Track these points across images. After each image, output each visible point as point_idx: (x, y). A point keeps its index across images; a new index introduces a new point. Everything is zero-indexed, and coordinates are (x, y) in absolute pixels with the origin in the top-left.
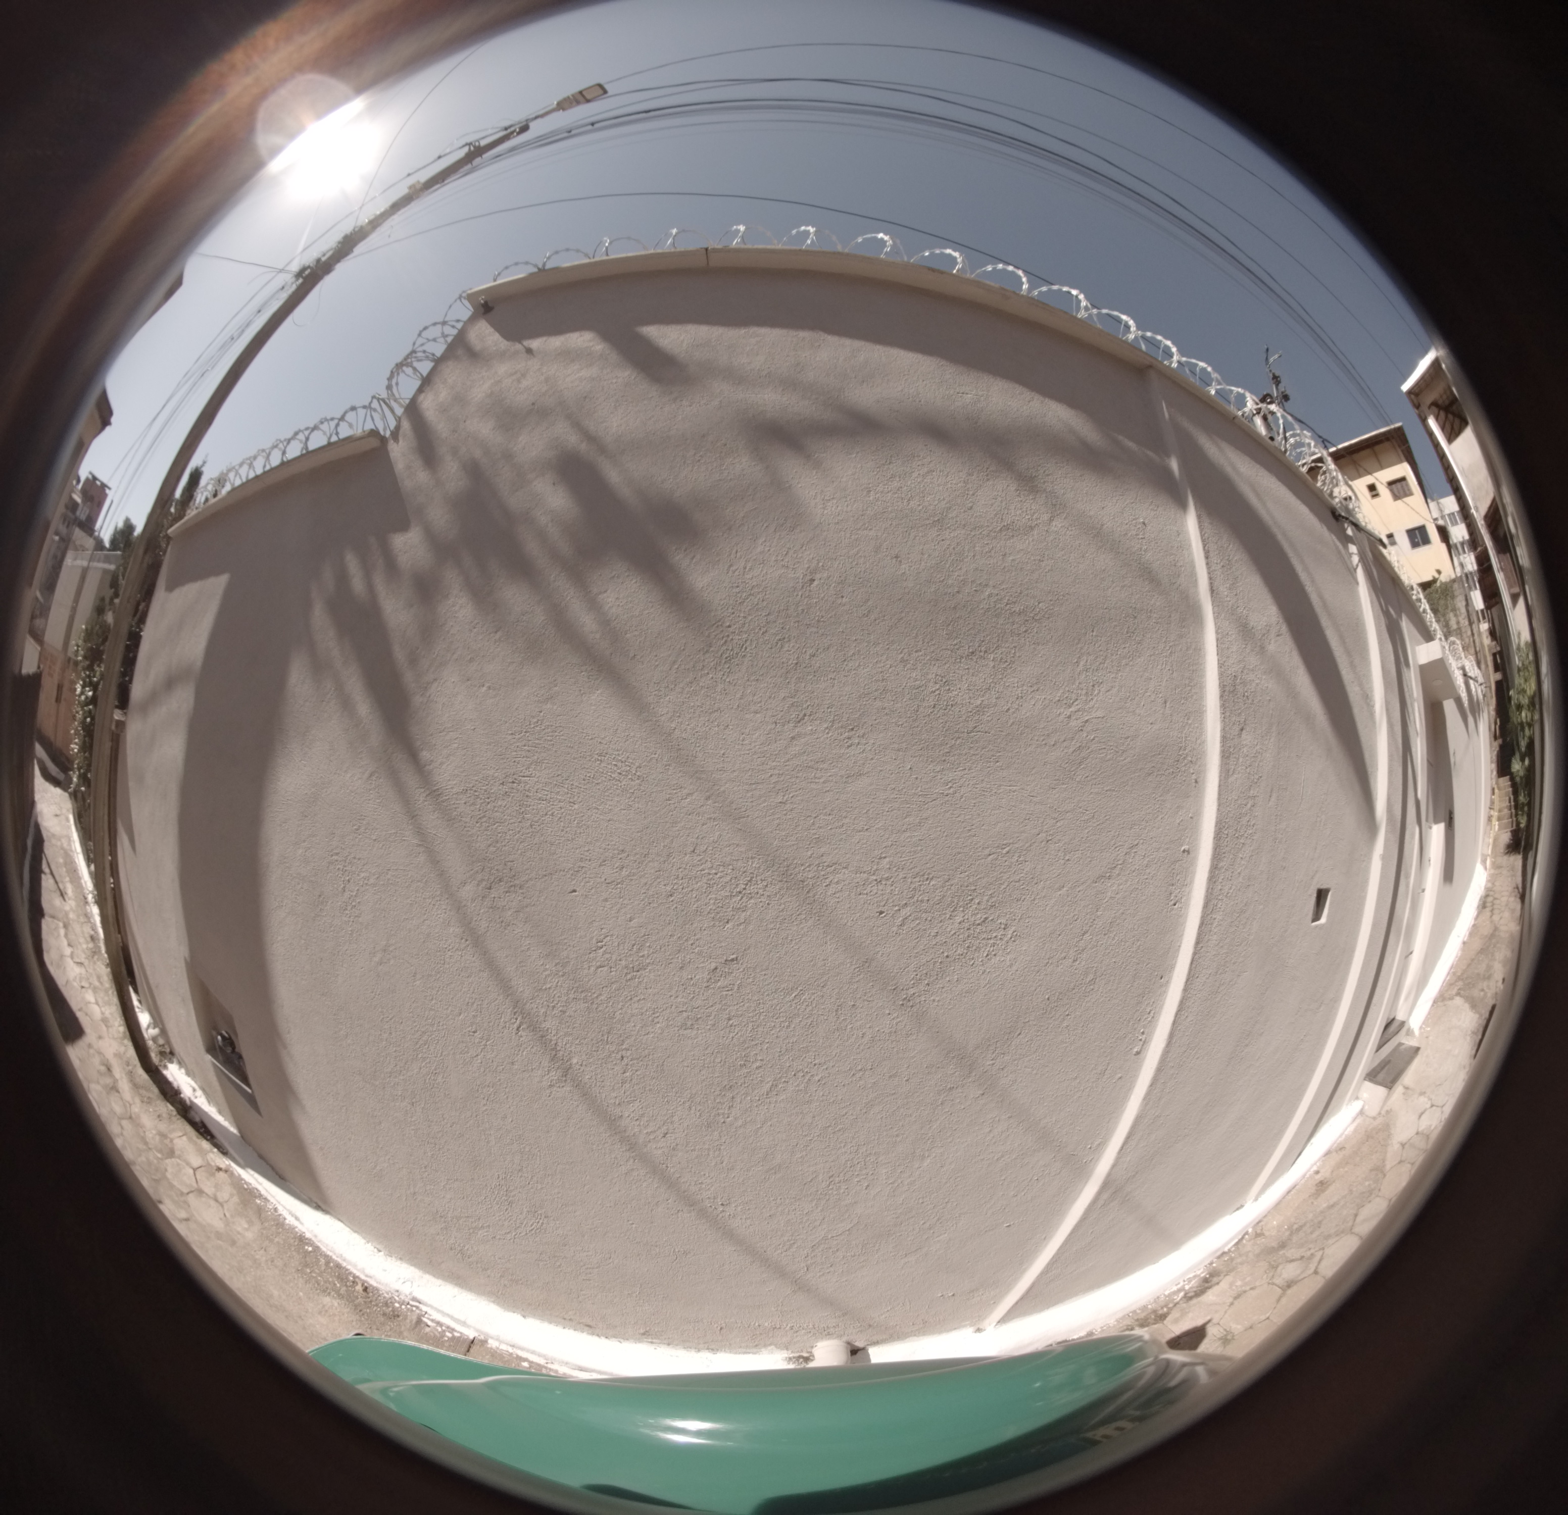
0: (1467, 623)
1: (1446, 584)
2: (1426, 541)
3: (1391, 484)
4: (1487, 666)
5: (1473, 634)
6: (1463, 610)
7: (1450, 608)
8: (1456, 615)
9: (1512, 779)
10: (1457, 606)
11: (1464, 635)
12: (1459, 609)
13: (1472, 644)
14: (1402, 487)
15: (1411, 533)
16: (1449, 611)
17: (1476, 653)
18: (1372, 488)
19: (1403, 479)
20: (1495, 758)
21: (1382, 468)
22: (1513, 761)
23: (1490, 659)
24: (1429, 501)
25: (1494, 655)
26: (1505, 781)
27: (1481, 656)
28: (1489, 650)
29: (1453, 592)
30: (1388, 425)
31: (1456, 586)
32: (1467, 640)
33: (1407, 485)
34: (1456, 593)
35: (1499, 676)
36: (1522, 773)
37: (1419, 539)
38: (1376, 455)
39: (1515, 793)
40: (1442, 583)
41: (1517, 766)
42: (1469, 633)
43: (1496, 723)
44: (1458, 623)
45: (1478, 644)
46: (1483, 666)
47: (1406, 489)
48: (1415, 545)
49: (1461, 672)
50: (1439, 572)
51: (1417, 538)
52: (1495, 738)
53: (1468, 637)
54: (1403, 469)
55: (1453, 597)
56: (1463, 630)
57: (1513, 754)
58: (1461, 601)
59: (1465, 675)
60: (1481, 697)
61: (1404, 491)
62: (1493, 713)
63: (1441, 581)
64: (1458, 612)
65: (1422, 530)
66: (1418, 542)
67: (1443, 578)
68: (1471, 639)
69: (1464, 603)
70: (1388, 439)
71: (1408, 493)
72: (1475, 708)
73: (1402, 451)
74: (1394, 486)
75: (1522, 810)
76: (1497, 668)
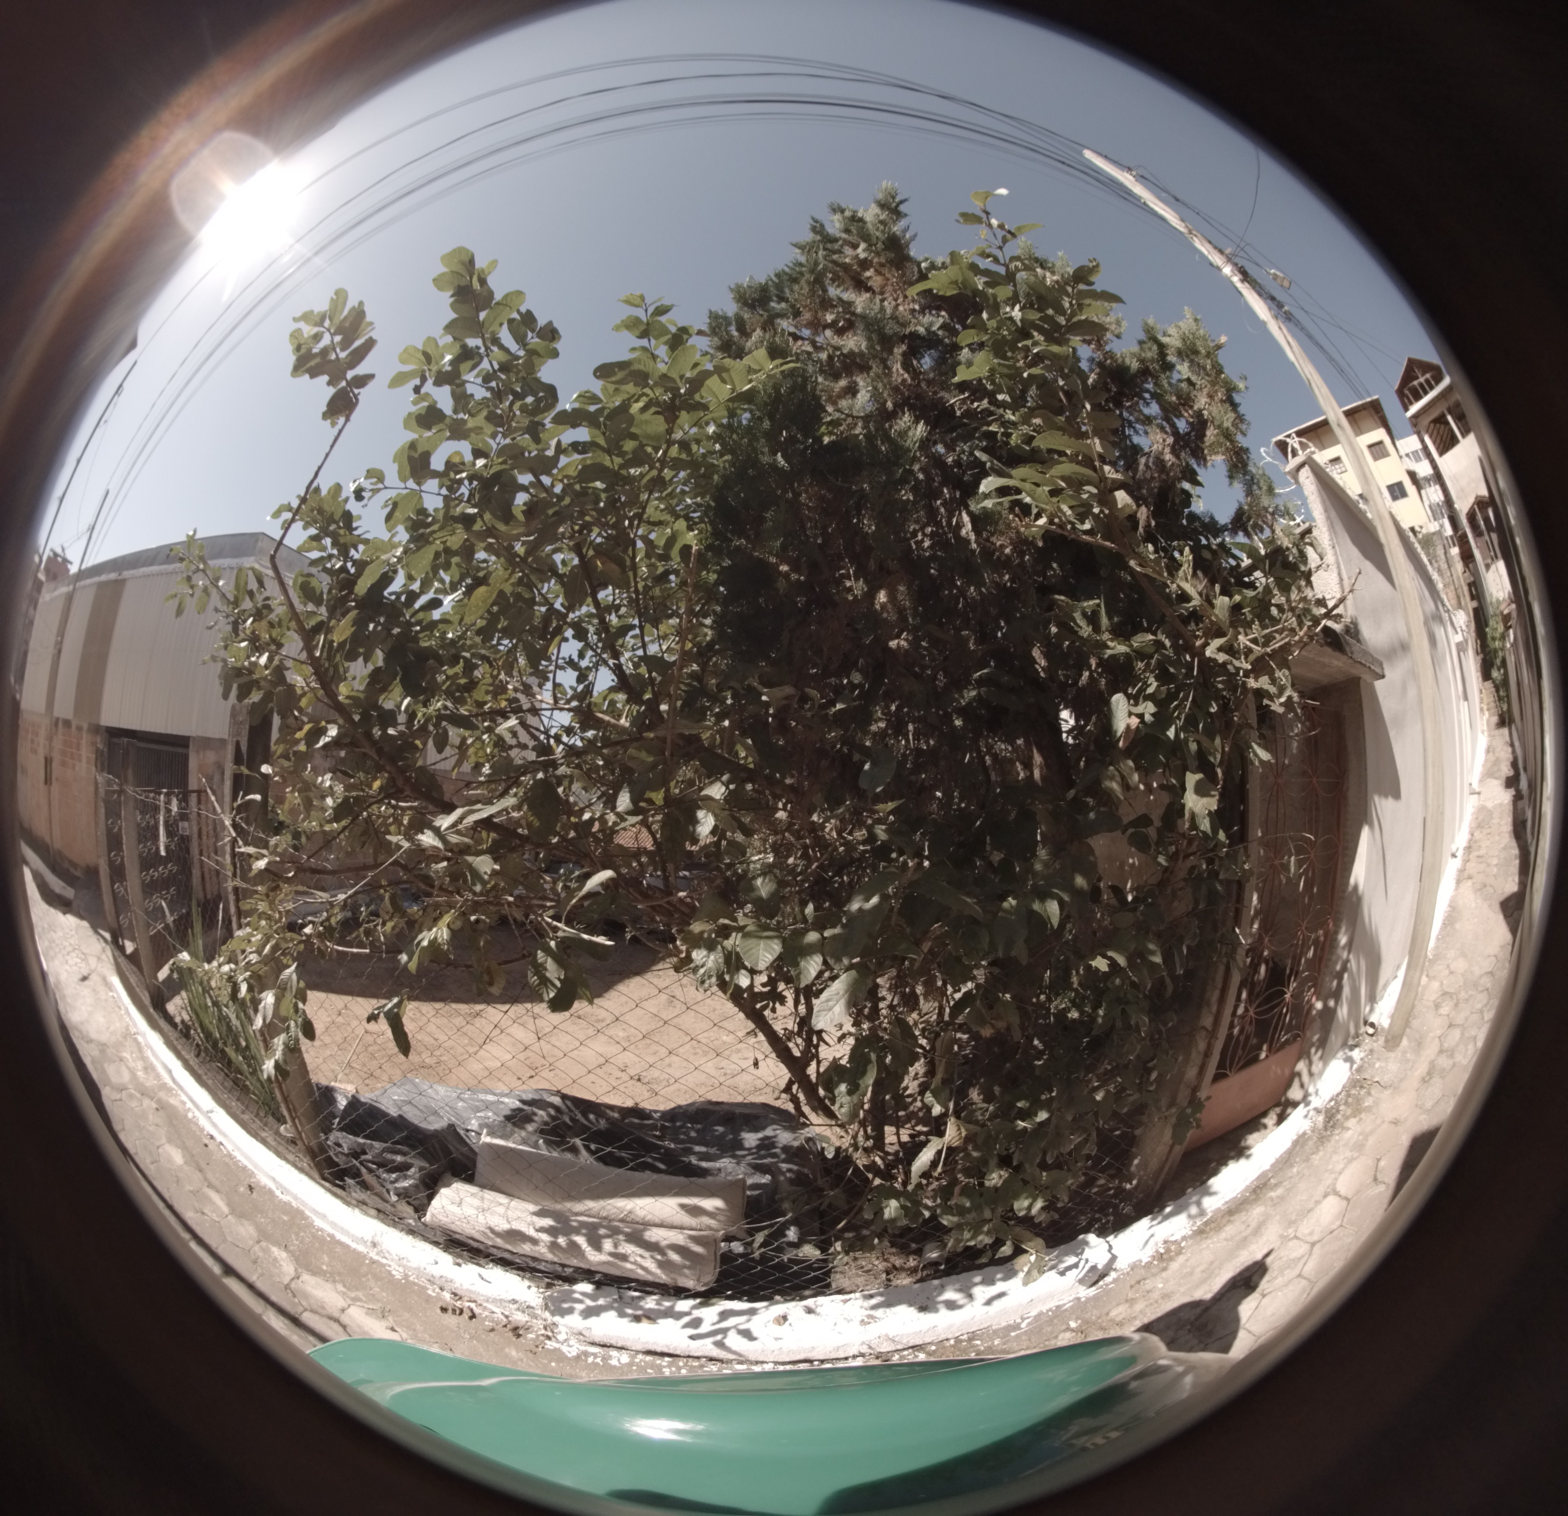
1: (1429, 536)
2: (1404, 494)
3: (1370, 447)
9: (1493, 683)
14: (1380, 449)
15: (1391, 488)
19: (1380, 443)
20: (1479, 669)
21: (1363, 432)
22: (1492, 670)
23: (1466, 589)
25: (1469, 585)
26: (1489, 686)
27: (1459, 592)
28: (1465, 583)
29: (1434, 542)
30: (1365, 398)
31: (1437, 540)
33: (1384, 447)
40: (1424, 535)
47: (1383, 451)
48: (1395, 498)
50: (1421, 526)
51: (1395, 492)
52: (1479, 656)
54: (1379, 434)
57: (1492, 667)
61: (1382, 454)
63: (1424, 532)
65: (1400, 485)
66: (1397, 495)
70: (1365, 410)
71: (1385, 455)
73: (1379, 420)
74: (1372, 449)
75: (1503, 700)
76: (1473, 598)
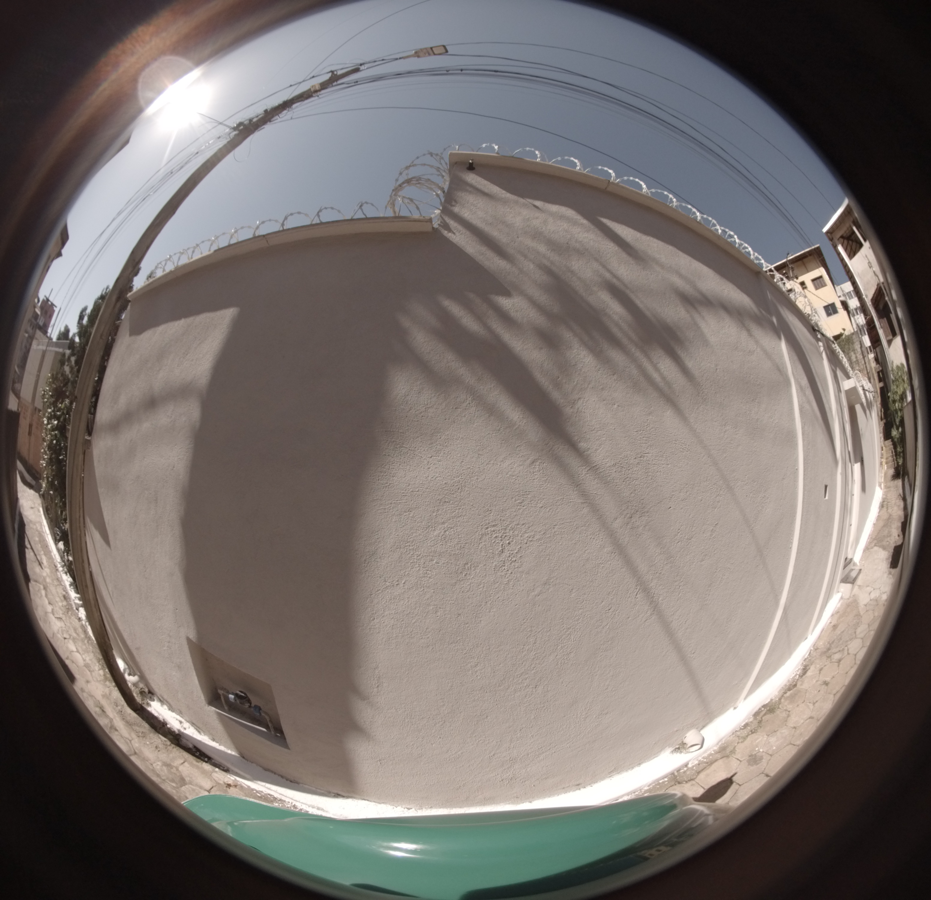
0: (862, 357)
1: (848, 336)
2: (835, 311)
3: (813, 280)
4: (874, 379)
5: (865, 363)
6: (859, 350)
7: (851, 350)
8: (855, 353)
9: (893, 441)
10: (855, 348)
11: (860, 364)
12: (857, 350)
13: (865, 368)
14: (820, 282)
15: (826, 308)
16: (850, 351)
17: (868, 373)
18: (802, 284)
19: (821, 277)
20: (882, 430)
21: (808, 271)
22: (893, 430)
23: (876, 375)
24: (835, 286)
25: (878, 373)
26: (889, 443)
27: (870, 375)
28: (875, 370)
29: (852, 340)
30: (811, 247)
31: (854, 337)
32: (862, 367)
33: (823, 280)
34: (854, 341)
35: (882, 384)
36: (898, 436)
37: (831, 311)
38: (804, 264)
39: (895, 447)
40: (846, 336)
41: (894, 433)
42: (863, 362)
43: (881, 411)
44: (856, 357)
45: (868, 368)
46: (872, 381)
47: (823, 283)
48: (829, 314)
49: (862, 388)
50: (844, 330)
51: (830, 310)
52: (882, 419)
53: (863, 365)
54: (821, 271)
55: (853, 343)
56: (860, 361)
57: (892, 426)
58: (857, 345)
59: (864, 389)
60: (872, 398)
61: (822, 284)
62: (879, 406)
63: (845, 335)
64: (856, 351)
65: (833, 305)
66: (831, 313)
67: (847, 333)
68: (865, 366)
69: (859, 346)
70: (810, 255)
71: (824, 285)
72: (870, 405)
73: (820, 261)
74: (815, 281)
75: (899, 455)
76: (880, 380)
